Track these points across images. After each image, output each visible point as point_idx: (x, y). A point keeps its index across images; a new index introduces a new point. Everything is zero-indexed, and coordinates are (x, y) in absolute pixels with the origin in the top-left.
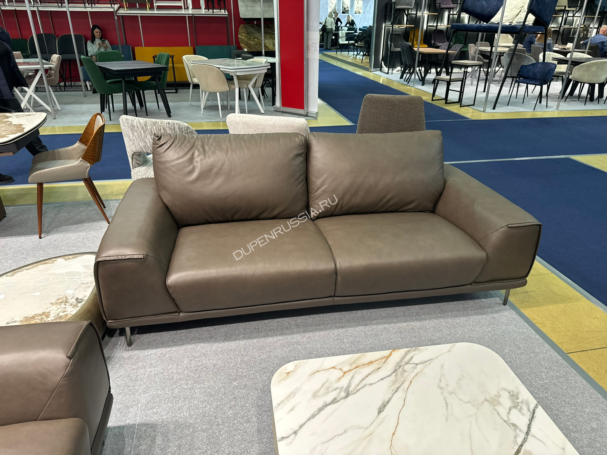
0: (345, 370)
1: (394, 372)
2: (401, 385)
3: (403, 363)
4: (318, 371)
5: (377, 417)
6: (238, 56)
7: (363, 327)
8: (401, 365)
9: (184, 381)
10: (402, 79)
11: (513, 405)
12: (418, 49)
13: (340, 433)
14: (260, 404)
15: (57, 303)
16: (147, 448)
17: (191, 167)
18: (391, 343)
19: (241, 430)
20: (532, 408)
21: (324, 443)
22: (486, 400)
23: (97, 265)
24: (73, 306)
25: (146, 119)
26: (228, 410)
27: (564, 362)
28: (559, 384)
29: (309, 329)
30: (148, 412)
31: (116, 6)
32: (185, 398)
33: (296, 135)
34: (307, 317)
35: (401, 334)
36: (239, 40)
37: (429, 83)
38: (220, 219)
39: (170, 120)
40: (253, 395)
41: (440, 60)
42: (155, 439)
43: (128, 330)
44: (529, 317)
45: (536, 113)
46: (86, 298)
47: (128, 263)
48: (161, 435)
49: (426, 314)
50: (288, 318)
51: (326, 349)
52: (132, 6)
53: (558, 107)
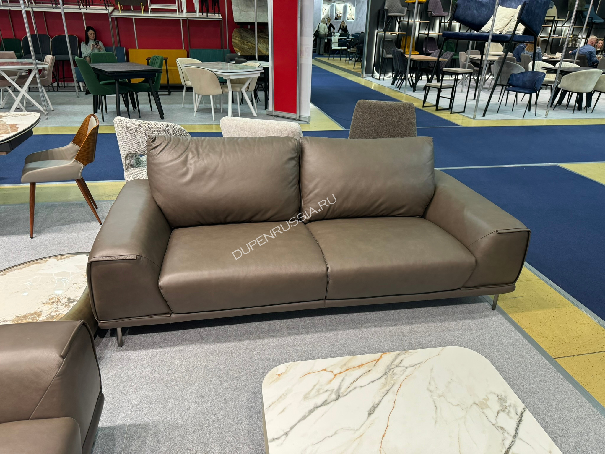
0: (335, 372)
1: (384, 375)
2: (391, 388)
3: (393, 366)
4: (309, 373)
5: (367, 419)
6: (232, 60)
7: (354, 330)
8: (391, 368)
9: (175, 382)
10: (393, 86)
11: (501, 408)
12: (410, 56)
13: (330, 435)
14: (251, 406)
15: (49, 303)
16: (137, 449)
17: (185, 169)
18: (381, 346)
19: (231, 431)
20: (519, 411)
21: (314, 444)
22: (475, 403)
23: (90, 265)
24: (65, 306)
25: (140, 121)
26: (218, 412)
27: (552, 366)
28: (546, 389)
29: (300, 332)
30: (138, 413)
31: (111, 8)
32: (176, 399)
33: (288, 139)
34: (298, 319)
35: (391, 337)
36: (233, 44)
37: (420, 89)
38: (212, 221)
39: (164, 123)
40: (244, 396)
41: (431, 67)
42: (145, 440)
43: (119, 331)
44: (517, 322)
45: (525, 120)
46: (78, 298)
47: (122, 264)
48: (152, 435)
49: (416, 317)
50: (279, 321)
51: (317, 352)
52: (126, 8)
53: (546, 115)
